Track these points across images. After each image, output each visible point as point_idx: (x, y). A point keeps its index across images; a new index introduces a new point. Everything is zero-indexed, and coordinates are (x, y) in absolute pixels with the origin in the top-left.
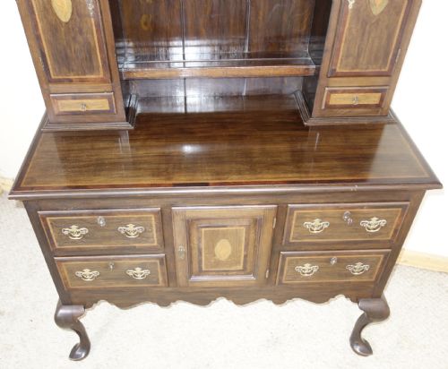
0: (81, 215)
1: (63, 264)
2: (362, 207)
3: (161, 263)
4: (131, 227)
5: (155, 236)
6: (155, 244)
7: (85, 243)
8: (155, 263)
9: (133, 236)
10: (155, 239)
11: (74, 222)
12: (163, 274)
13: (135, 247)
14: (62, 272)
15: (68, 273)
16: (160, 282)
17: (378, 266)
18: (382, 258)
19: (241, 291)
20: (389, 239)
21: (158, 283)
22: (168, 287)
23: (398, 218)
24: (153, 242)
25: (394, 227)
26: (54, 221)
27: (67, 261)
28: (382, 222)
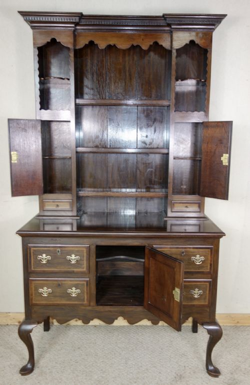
0: (49, 247)
1: (33, 282)
2: (190, 248)
3: (87, 285)
4: (73, 257)
5: (85, 264)
6: (85, 269)
7: (48, 267)
8: (83, 284)
9: (73, 262)
10: (85, 266)
11: (44, 252)
12: (87, 293)
13: (74, 271)
14: (32, 288)
15: (35, 290)
16: (85, 300)
17: (208, 292)
18: (208, 286)
19: (132, 311)
20: (209, 270)
21: (84, 301)
22: (90, 306)
23: (209, 256)
24: (83, 268)
25: (209, 262)
26: (35, 250)
27: (35, 280)
28: (203, 258)
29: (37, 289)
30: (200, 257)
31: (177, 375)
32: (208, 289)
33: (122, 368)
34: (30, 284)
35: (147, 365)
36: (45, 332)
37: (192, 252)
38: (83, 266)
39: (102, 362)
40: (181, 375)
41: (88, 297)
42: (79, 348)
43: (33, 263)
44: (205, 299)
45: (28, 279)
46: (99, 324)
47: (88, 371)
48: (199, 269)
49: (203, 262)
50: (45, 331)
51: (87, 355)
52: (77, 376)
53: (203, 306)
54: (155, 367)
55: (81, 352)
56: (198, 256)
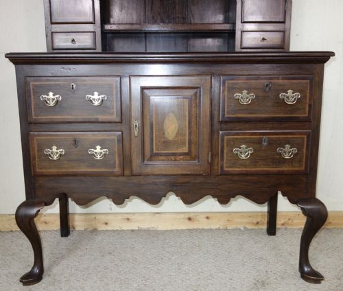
0: (58, 80)
1: (36, 138)
3: (119, 141)
4: (96, 95)
5: (115, 107)
6: (115, 117)
7: (57, 112)
8: (113, 141)
9: (96, 104)
10: (115, 111)
11: (51, 88)
13: (97, 119)
14: (34, 149)
15: (38, 151)
16: (117, 166)
17: (304, 150)
18: (305, 139)
19: (188, 183)
20: (306, 115)
21: (115, 167)
22: (123, 175)
23: (308, 91)
24: (112, 114)
25: (308, 101)
26: (36, 86)
27: (38, 135)
28: (298, 95)
29: (41, 150)
30: (293, 93)
31: (258, 281)
32: (305, 146)
33: (174, 274)
34: (30, 142)
35: (210, 270)
36: (63, 238)
37: (280, 85)
38: (112, 110)
39: (144, 267)
40: (262, 281)
41: (120, 161)
42: (110, 253)
43: (35, 108)
44: (300, 161)
45: (28, 134)
46: (137, 228)
47: (123, 278)
48: (291, 114)
49: (299, 100)
50: (62, 236)
51: (121, 261)
52: (107, 284)
53: (298, 173)
54: (222, 272)
55: (113, 257)
56: (290, 91)
